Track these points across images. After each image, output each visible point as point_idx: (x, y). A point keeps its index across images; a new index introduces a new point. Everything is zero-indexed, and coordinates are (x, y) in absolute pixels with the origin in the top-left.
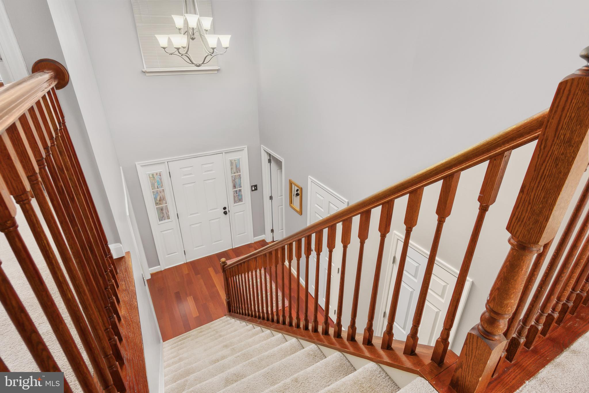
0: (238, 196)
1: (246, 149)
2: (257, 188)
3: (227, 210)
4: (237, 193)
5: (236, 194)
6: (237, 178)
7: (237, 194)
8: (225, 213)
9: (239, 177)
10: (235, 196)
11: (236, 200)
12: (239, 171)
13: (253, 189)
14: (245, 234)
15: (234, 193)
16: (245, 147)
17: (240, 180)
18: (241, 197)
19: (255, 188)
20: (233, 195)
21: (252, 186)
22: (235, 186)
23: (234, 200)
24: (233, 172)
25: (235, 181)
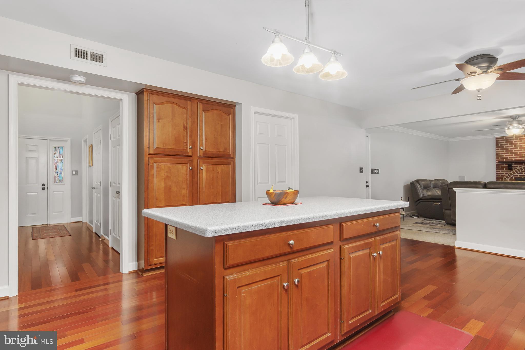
0: (59, 177)
1: (69, 141)
2: (77, 172)
3: (46, 187)
4: (58, 174)
5: (56, 175)
6: (59, 162)
7: (58, 176)
8: (44, 189)
9: (61, 161)
10: (56, 177)
11: (56, 180)
12: (62, 157)
13: (74, 173)
14: (62, 213)
15: (55, 174)
16: (69, 139)
17: (62, 164)
18: (62, 178)
19: (75, 173)
20: (54, 176)
21: (73, 171)
22: (56, 168)
23: (55, 179)
24: (56, 156)
25: (57, 164)
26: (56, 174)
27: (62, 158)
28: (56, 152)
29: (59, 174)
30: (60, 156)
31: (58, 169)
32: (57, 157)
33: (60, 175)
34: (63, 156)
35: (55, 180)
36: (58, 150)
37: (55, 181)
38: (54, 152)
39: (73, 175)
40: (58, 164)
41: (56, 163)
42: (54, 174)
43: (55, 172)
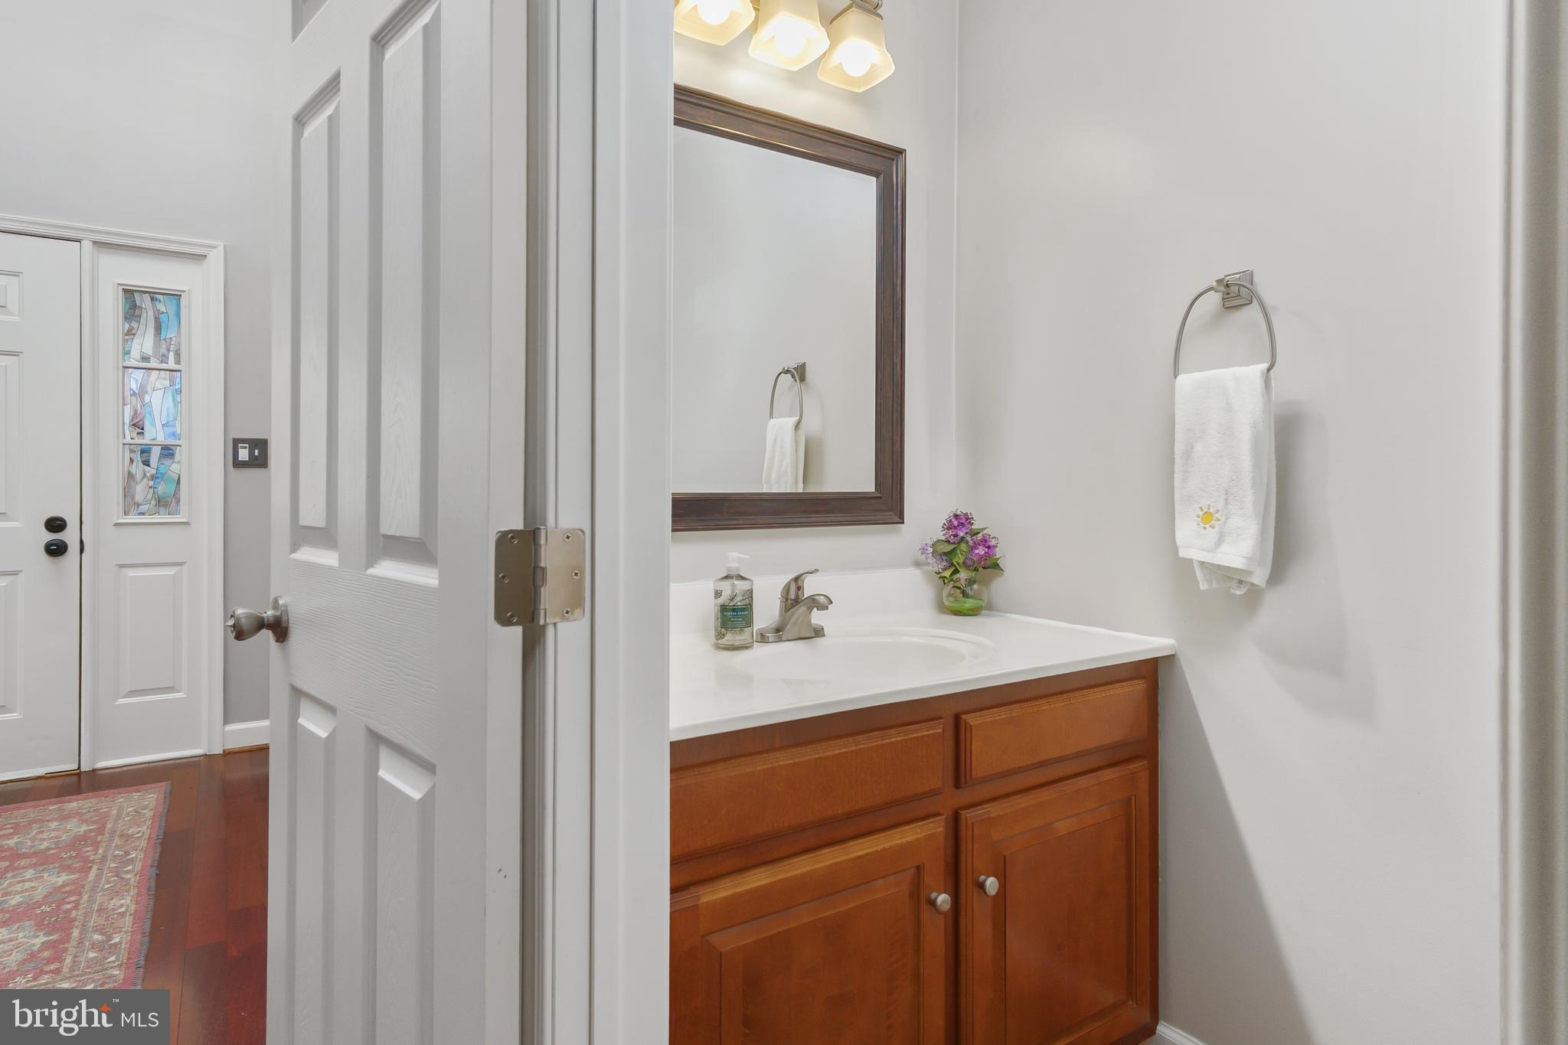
0: (153, 478)
1: (217, 259)
3: (69, 537)
4: (147, 463)
5: (138, 469)
6: (155, 389)
7: (151, 471)
8: (56, 550)
9: (167, 382)
10: (138, 477)
11: (139, 498)
12: (171, 355)
13: (244, 454)
15: (132, 460)
16: (215, 247)
17: (174, 399)
18: (172, 488)
19: (251, 453)
20: (126, 470)
21: (236, 442)
22: (138, 426)
23: (127, 493)
24: (135, 353)
25: (142, 399)
26: (137, 457)
27: (172, 364)
28: (134, 324)
29: (154, 459)
30: (163, 350)
31: (146, 428)
32: (146, 359)
33: (162, 469)
34: (178, 354)
35: (133, 497)
36: (151, 313)
37: (130, 503)
38: (127, 326)
39: (238, 464)
40: (147, 398)
41: (134, 394)
42: (127, 460)
43: (132, 451)
